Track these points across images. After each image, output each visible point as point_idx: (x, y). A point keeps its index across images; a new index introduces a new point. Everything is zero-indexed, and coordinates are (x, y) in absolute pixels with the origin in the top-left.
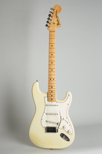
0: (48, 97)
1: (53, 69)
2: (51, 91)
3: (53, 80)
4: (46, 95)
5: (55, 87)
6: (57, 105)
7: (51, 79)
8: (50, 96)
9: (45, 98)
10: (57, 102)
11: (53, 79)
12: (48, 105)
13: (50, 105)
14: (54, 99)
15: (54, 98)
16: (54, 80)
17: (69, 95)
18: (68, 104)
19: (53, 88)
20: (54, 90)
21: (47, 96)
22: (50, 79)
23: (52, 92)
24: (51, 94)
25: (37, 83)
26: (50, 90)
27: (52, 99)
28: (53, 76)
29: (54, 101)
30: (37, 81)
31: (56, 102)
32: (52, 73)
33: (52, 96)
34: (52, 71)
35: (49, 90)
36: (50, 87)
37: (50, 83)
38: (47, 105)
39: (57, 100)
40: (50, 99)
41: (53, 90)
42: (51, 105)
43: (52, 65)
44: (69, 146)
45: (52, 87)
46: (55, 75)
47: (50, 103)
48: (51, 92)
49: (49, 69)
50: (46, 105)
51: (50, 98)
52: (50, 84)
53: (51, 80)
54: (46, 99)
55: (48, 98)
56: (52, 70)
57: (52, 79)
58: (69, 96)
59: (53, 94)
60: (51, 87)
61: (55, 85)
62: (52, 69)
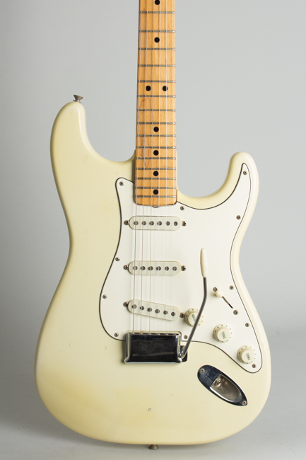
0: (133, 181)
1: (161, 36)
2: (153, 150)
3: (161, 92)
4: (126, 171)
5: (174, 129)
6: (184, 224)
7: (153, 86)
8: (146, 174)
9: (121, 184)
10: (182, 208)
11: (165, 88)
12: (136, 223)
13: (145, 219)
14: (167, 192)
15: (167, 183)
16: (166, 93)
17: (245, 169)
18: (238, 218)
19: (160, 133)
20: (167, 142)
21: (130, 178)
22: (148, 88)
23: (156, 153)
24: (153, 164)
25: (79, 108)
26: (146, 144)
27: (156, 192)
28: (160, 74)
29: (168, 201)
30: (77, 98)
31: (178, 205)
32: (159, 57)
33: (156, 174)
34: (156, 45)
35: (142, 142)
36: (148, 129)
37: (147, 107)
38: (131, 223)
39: (181, 197)
40: (145, 192)
41: (161, 142)
42: (152, 223)
43: (155, 15)
44: (246, 429)
45: (156, 129)
46: (171, 66)
47: (146, 211)
48: (153, 156)
49: (142, 34)
50: (126, 223)
51: (145, 183)
52: (147, 113)
53: (153, 91)
54: (126, 190)
55: (134, 188)
56: (157, 40)
57: (156, 89)
58: (245, 173)
59: (160, 163)
60: (153, 126)
61: (174, 120)
62: (156, 35)
